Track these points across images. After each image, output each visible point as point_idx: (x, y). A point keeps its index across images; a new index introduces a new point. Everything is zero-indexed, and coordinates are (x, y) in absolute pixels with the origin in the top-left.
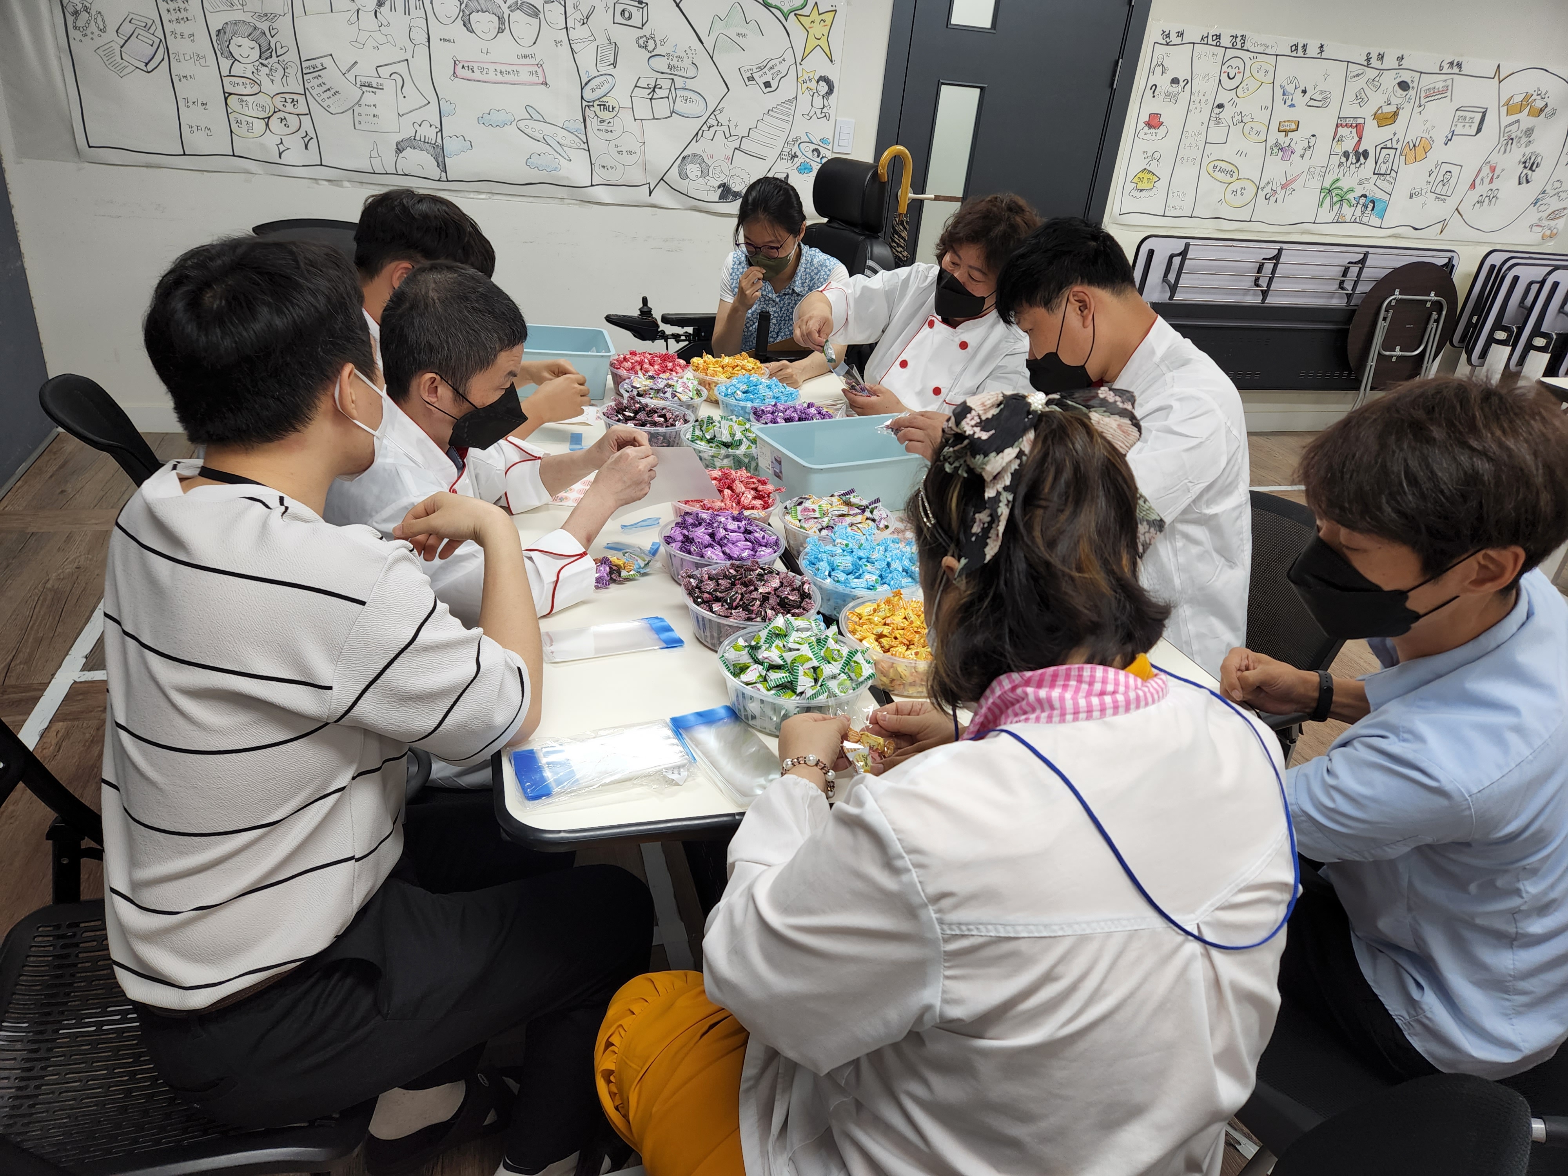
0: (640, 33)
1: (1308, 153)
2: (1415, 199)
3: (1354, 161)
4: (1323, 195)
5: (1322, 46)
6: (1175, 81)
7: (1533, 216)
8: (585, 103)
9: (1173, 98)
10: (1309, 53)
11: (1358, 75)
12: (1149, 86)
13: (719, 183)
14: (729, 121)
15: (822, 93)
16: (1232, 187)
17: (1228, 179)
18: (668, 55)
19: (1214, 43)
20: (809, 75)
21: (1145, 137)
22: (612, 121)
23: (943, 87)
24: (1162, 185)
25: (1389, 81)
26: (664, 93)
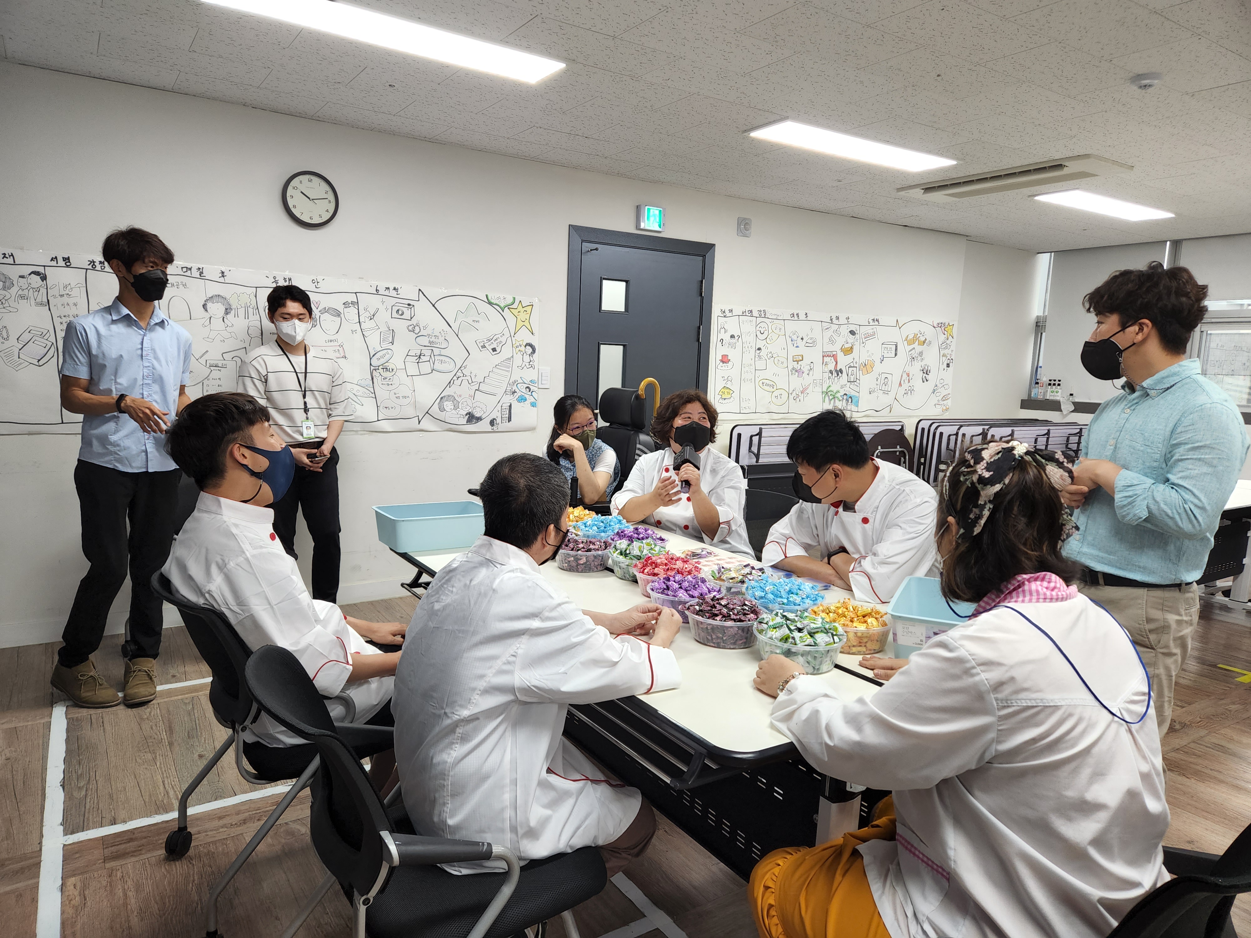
0: (410, 323)
1: (811, 373)
2: (873, 394)
3: (836, 375)
4: (824, 395)
5: (806, 314)
6: (732, 337)
7: (934, 399)
8: (372, 368)
9: (733, 346)
10: (801, 318)
11: (827, 329)
12: (719, 340)
13: (466, 412)
14: (471, 373)
15: (528, 353)
16: (775, 394)
17: (772, 390)
18: (429, 335)
19: (750, 315)
20: (520, 343)
21: (721, 368)
22: (391, 378)
23: (602, 346)
24: (736, 395)
25: (845, 330)
26: (427, 358)
